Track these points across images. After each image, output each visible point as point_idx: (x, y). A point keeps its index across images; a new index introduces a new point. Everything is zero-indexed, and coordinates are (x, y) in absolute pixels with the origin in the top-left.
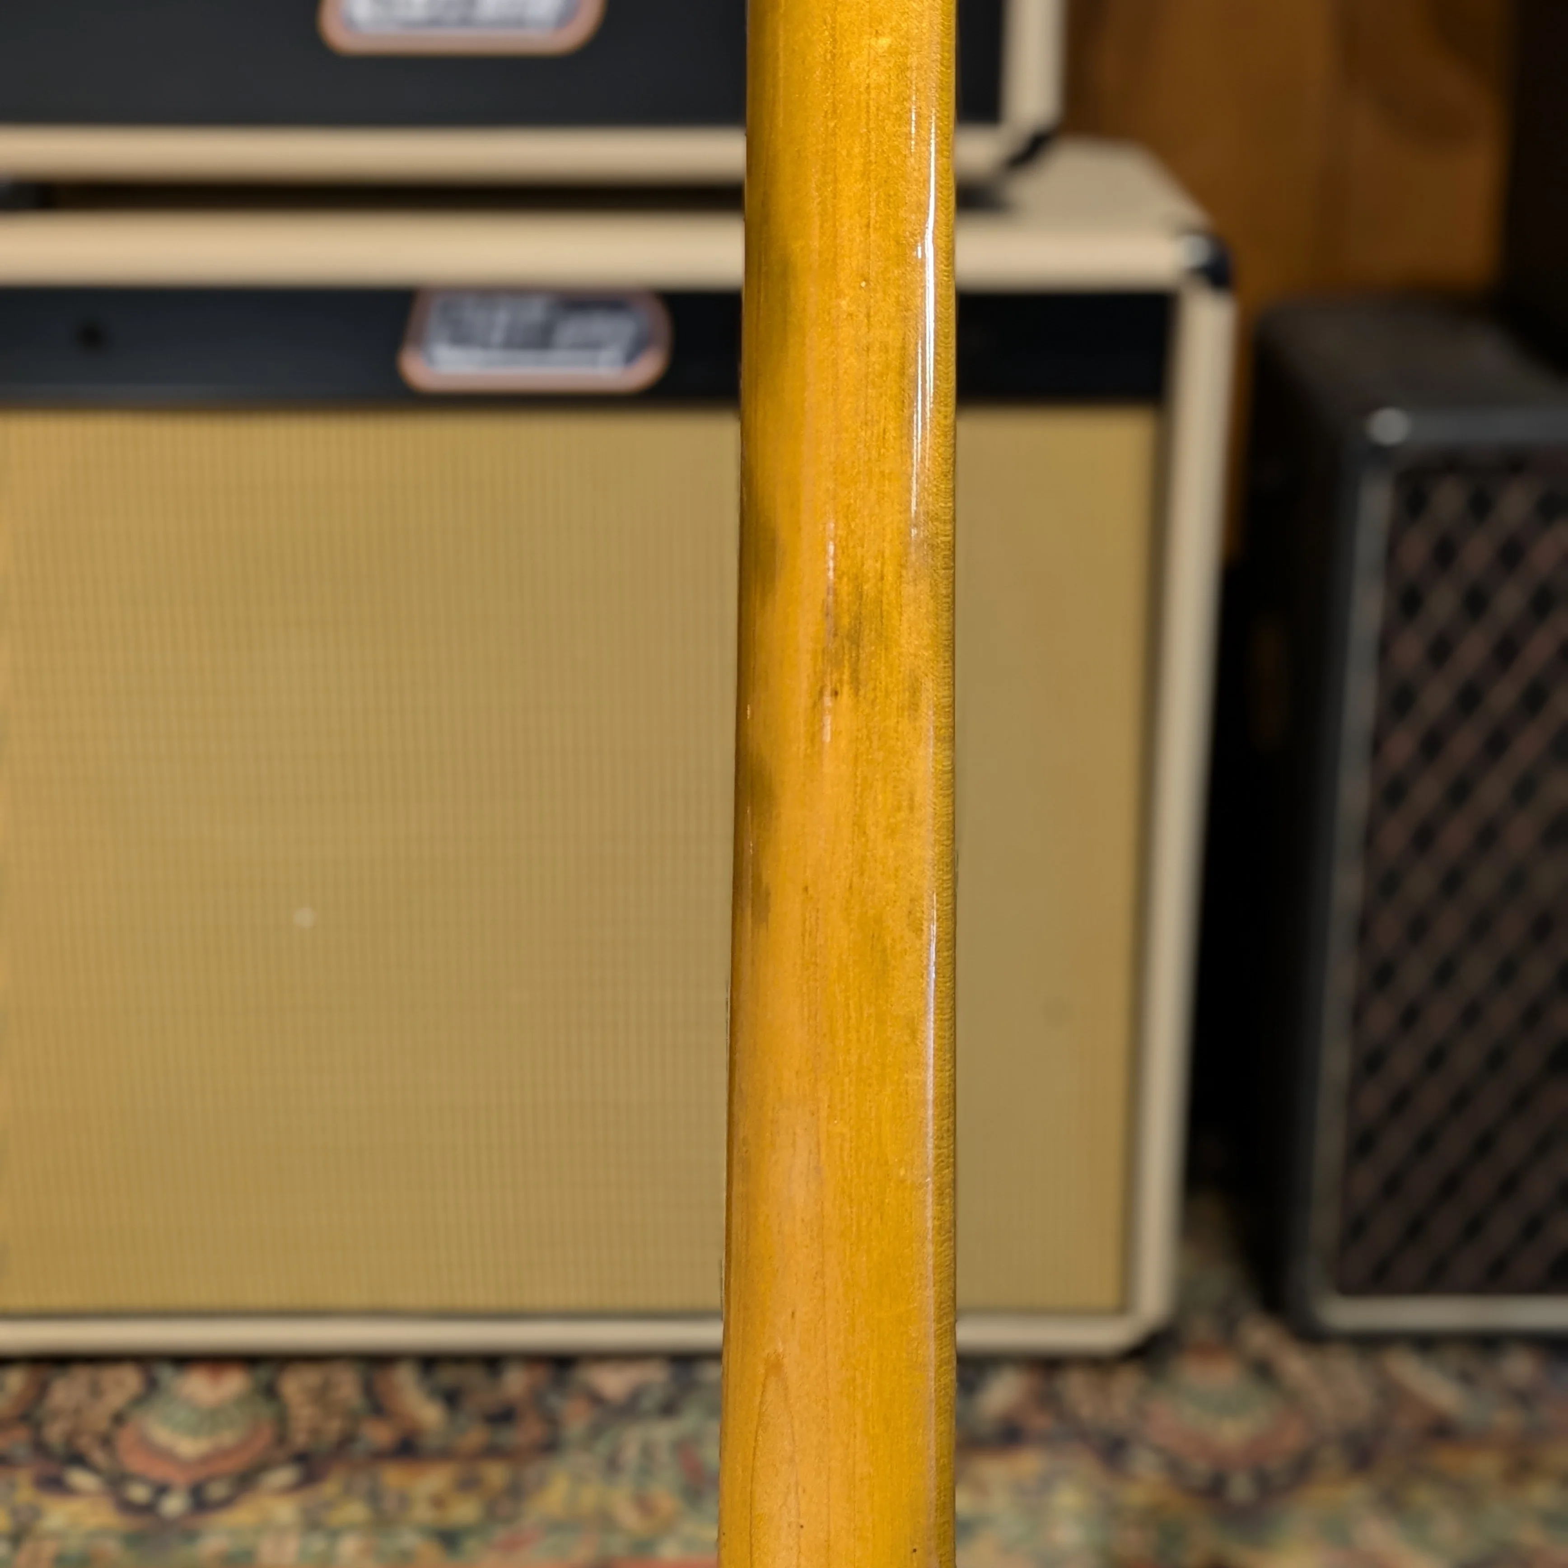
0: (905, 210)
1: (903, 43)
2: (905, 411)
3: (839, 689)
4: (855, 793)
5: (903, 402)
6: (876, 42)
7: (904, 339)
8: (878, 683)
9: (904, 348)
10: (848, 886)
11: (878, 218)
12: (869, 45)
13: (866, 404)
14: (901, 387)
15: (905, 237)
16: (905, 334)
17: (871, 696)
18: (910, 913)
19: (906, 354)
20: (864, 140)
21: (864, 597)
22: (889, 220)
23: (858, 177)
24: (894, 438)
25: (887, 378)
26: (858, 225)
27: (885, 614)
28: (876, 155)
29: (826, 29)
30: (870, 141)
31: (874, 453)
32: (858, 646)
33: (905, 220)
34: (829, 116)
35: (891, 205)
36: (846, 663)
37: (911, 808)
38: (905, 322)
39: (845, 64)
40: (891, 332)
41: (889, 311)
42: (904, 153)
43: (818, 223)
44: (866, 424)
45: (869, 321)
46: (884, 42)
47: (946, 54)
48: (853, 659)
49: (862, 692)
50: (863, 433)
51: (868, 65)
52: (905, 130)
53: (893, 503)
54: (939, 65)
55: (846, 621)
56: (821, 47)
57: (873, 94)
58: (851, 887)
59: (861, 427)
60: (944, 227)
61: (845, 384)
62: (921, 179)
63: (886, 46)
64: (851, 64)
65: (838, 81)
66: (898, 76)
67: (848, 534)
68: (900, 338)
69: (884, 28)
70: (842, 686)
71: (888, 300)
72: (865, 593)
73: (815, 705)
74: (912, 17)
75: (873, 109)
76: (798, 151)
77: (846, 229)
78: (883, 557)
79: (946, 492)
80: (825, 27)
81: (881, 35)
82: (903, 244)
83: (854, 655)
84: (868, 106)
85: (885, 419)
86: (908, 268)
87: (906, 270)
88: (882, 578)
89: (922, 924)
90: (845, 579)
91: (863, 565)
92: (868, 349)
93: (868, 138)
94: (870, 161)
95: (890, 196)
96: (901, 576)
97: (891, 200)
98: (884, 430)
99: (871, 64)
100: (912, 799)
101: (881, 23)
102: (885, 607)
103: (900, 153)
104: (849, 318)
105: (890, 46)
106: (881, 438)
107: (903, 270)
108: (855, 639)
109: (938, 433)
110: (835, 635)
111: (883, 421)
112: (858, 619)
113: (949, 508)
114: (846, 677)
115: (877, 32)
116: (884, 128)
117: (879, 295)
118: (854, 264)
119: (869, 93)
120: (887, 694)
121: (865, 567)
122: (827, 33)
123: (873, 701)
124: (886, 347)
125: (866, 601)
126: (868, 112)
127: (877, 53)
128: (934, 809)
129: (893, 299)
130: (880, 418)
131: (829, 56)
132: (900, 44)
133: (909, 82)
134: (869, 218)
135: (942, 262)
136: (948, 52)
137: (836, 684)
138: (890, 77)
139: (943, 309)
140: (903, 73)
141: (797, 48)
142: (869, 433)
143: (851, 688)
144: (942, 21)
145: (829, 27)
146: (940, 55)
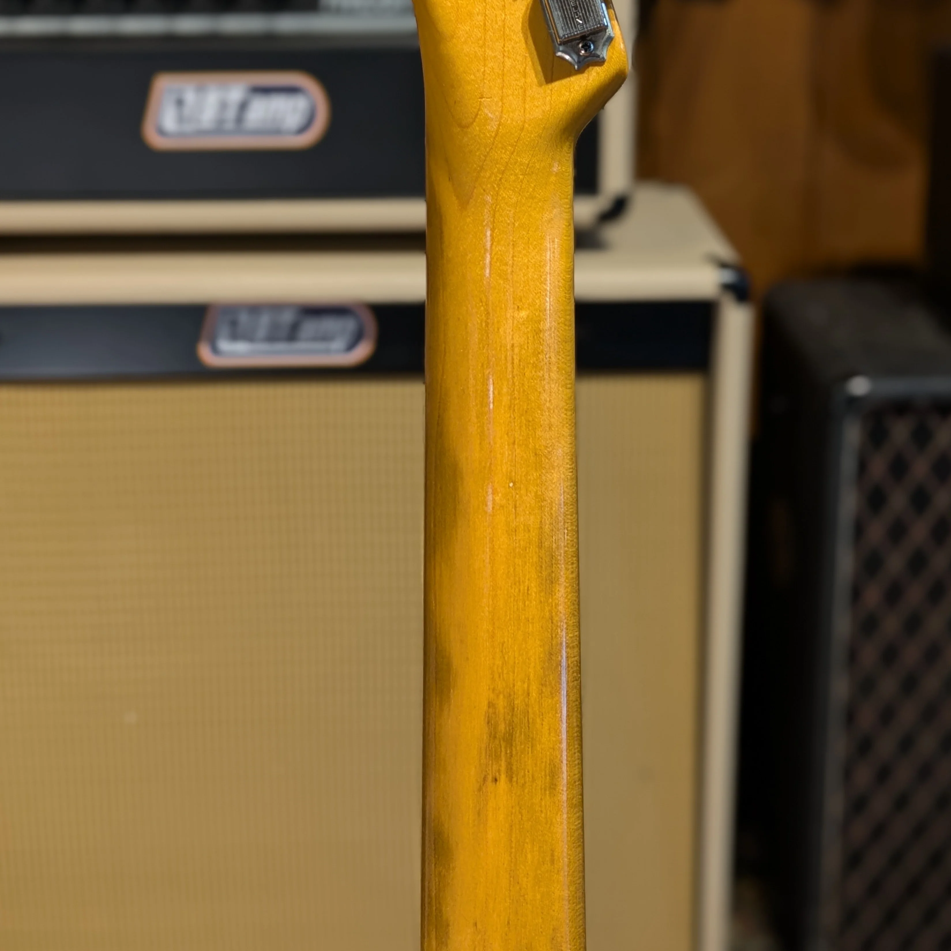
0: (541, 431)
1: (537, 314)
2: (543, 573)
3: (498, 779)
4: (511, 853)
5: (541, 567)
6: (518, 314)
7: (541, 522)
8: (526, 772)
9: (541, 528)
10: (506, 923)
11: (521, 438)
12: (513, 317)
13: (514, 569)
14: (539, 556)
15: (540, 450)
16: (542, 517)
17: (521, 781)
18: (553, 939)
19: (543, 532)
20: (511, 382)
21: (516, 709)
22: (529, 438)
23: (506, 409)
24: (536, 593)
25: (529, 551)
26: (506, 443)
27: (531, 721)
28: (519, 392)
29: (482, 306)
30: (514, 384)
31: (521, 605)
32: (512, 745)
33: (541, 437)
34: (485, 366)
35: (530, 428)
36: (503, 758)
37: (552, 861)
38: (542, 509)
39: (496, 330)
40: (532, 517)
41: (530, 503)
42: (539, 390)
43: (478, 442)
44: (515, 584)
45: (515, 510)
46: (523, 314)
47: (568, 317)
48: (508, 755)
49: (515, 779)
50: (513, 591)
51: (512, 331)
52: (540, 374)
53: (535, 640)
54: (563, 325)
55: (502, 727)
56: (478, 318)
57: (516, 350)
58: (508, 923)
59: (511, 587)
60: (569, 438)
61: (499, 556)
62: (552, 407)
63: (525, 317)
64: (500, 330)
65: (491, 342)
66: (534, 337)
67: (503, 664)
68: (539, 521)
69: (523, 304)
70: (500, 775)
71: (529, 495)
72: (516, 706)
73: (480, 789)
74: (543, 295)
75: (516, 361)
76: (463, 390)
77: (498, 445)
78: (529, 679)
79: (573, 626)
80: (481, 304)
81: (521, 309)
82: (539, 455)
83: (508, 752)
84: (513, 359)
85: (529, 580)
86: (543, 471)
87: (542, 473)
88: (528, 694)
89: (562, 946)
90: (501, 696)
91: (514, 686)
92: (516, 531)
93: (513, 381)
94: (515, 398)
95: (529, 421)
96: (542, 692)
97: (530, 424)
98: (528, 588)
99: (514, 330)
100: (552, 855)
101: (521, 301)
102: (531, 716)
103: (536, 390)
104: (501, 508)
105: (528, 316)
106: (526, 594)
107: (540, 473)
108: (509, 739)
109: (567, 585)
110: (495, 737)
111: (527, 581)
112: (511, 725)
113: (576, 636)
114: (503, 768)
115: (518, 307)
116: (525, 374)
117: (523, 492)
118: (504, 470)
119: (513, 350)
120: (534, 779)
121: (516, 687)
122: (482, 308)
123: (523, 785)
124: (528, 528)
125: (517, 712)
126: (513, 363)
127: (518, 322)
128: (569, 859)
129: (533, 494)
130: (525, 579)
131: (484, 324)
132: (535, 314)
133: (541, 341)
134: (514, 438)
135: (567, 463)
136: (569, 315)
137: (495, 774)
138: (528, 338)
139: (568, 496)
140: (538, 335)
141: (461, 318)
142: (517, 590)
143: (507, 776)
144: (565, 294)
145: (484, 304)
146: (564, 318)
